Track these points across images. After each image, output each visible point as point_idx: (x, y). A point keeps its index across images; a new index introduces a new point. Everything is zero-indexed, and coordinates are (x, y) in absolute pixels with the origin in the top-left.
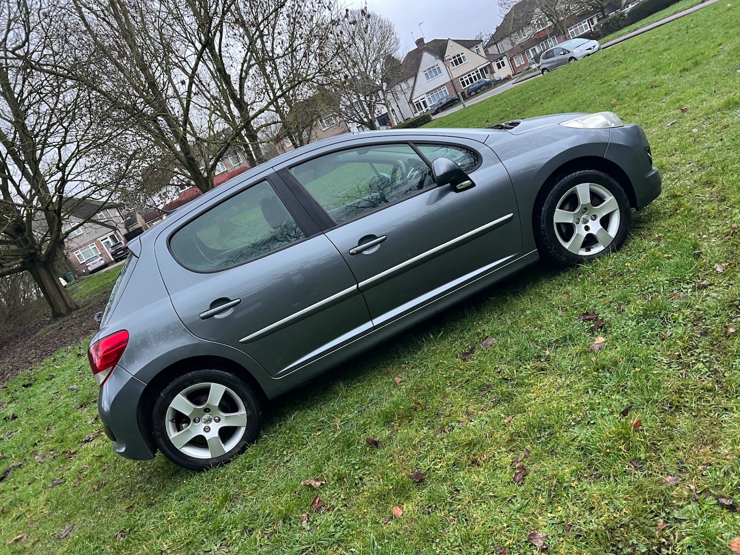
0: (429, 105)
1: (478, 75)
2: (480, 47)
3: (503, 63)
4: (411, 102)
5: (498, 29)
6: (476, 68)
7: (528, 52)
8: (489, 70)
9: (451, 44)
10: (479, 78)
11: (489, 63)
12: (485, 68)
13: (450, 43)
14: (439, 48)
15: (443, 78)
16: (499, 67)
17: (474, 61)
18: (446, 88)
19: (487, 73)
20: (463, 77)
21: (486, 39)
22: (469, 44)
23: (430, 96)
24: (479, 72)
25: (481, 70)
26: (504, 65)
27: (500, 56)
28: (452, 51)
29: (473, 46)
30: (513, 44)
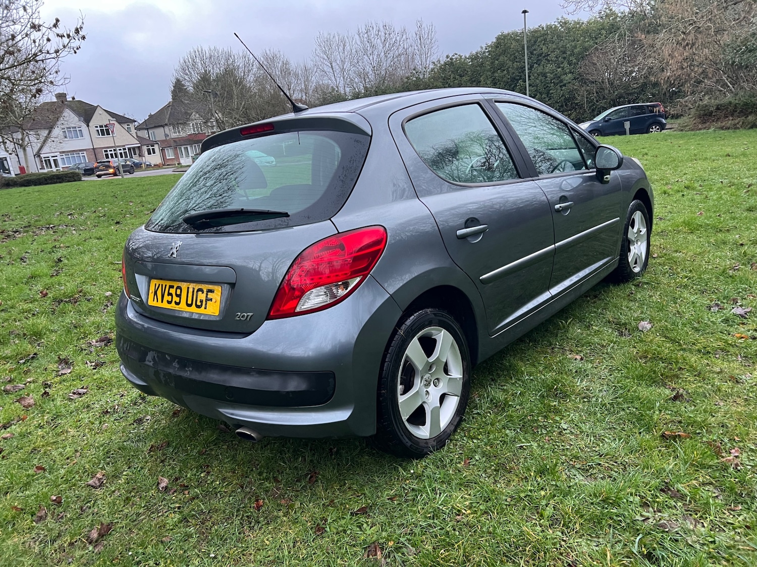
0: (61, 165)
1: (125, 153)
2: (132, 126)
3: (153, 150)
4: (39, 156)
5: (151, 116)
6: (124, 146)
7: (180, 149)
8: (137, 152)
9: (100, 112)
10: (126, 156)
11: (140, 145)
12: (134, 149)
13: (99, 111)
14: (86, 112)
15: (84, 143)
16: (149, 153)
17: (123, 138)
18: (85, 154)
19: (135, 154)
20: (108, 150)
22: (122, 120)
23: (64, 157)
24: (127, 150)
25: (129, 149)
26: (154, 153)
27: (152, 143)
28: (99, 119)
29: (125, 123)
30: (166, 135)
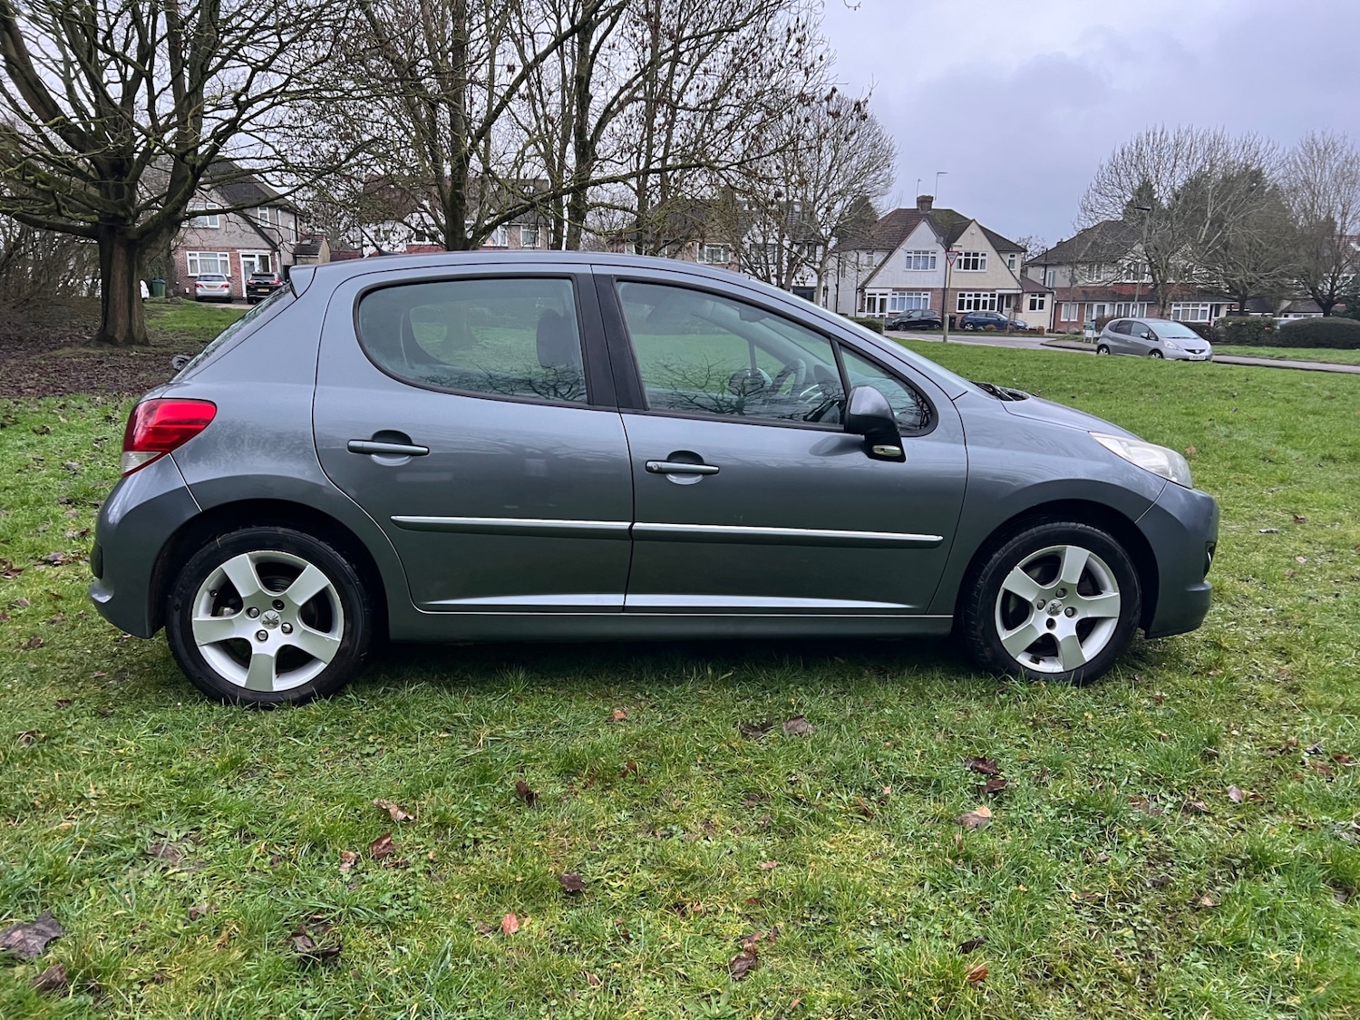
0: (888, 309)
1: (992, 302)
2: (1018, 259)
3: (1042, 303)
4: (863, 291)
5: (1060, 244)
6: (994, 290)
7: (1090, 307)
8: (1013, 303)
9: (974, 231)
10: (992, 308)
11: (1020, 292)
12: (1009, 296)
13: (972, 229)
14: (950, 227)
15: (933, 279)
16: (1032, 307)
17: (997, 276)
18: (929, 297)
19: (1008, 306)
20: (967, 293)
21: (1034, 250)
22: (1001, 245)
23: (897, 297)
24: (996, 299)
25: (1001, 296)
26: (1041, 307)
27: (1043, 290)
28: (970, 242)
29: (1006, 252)
30: (1073, 280)
